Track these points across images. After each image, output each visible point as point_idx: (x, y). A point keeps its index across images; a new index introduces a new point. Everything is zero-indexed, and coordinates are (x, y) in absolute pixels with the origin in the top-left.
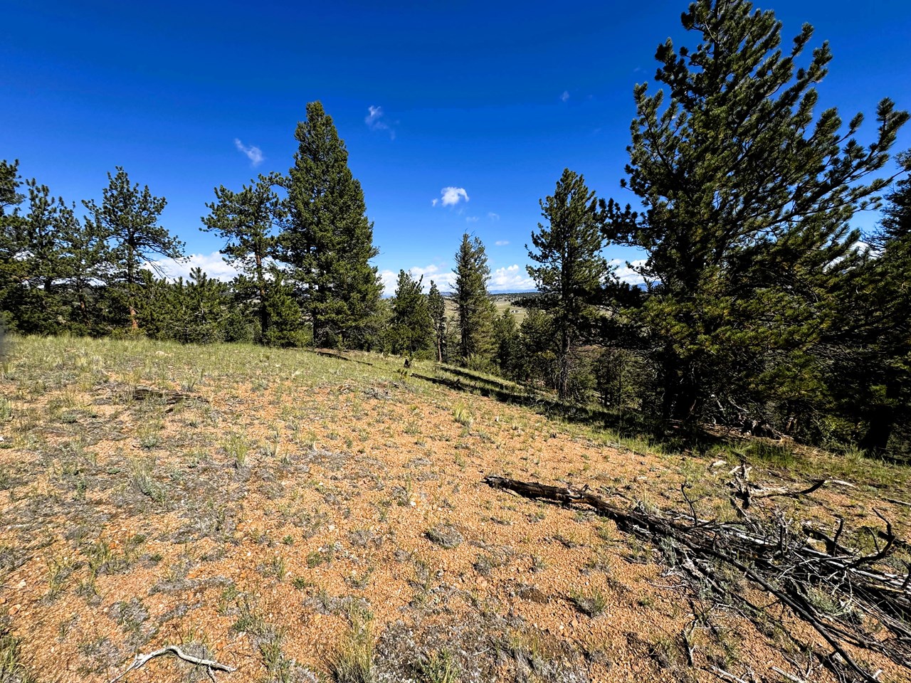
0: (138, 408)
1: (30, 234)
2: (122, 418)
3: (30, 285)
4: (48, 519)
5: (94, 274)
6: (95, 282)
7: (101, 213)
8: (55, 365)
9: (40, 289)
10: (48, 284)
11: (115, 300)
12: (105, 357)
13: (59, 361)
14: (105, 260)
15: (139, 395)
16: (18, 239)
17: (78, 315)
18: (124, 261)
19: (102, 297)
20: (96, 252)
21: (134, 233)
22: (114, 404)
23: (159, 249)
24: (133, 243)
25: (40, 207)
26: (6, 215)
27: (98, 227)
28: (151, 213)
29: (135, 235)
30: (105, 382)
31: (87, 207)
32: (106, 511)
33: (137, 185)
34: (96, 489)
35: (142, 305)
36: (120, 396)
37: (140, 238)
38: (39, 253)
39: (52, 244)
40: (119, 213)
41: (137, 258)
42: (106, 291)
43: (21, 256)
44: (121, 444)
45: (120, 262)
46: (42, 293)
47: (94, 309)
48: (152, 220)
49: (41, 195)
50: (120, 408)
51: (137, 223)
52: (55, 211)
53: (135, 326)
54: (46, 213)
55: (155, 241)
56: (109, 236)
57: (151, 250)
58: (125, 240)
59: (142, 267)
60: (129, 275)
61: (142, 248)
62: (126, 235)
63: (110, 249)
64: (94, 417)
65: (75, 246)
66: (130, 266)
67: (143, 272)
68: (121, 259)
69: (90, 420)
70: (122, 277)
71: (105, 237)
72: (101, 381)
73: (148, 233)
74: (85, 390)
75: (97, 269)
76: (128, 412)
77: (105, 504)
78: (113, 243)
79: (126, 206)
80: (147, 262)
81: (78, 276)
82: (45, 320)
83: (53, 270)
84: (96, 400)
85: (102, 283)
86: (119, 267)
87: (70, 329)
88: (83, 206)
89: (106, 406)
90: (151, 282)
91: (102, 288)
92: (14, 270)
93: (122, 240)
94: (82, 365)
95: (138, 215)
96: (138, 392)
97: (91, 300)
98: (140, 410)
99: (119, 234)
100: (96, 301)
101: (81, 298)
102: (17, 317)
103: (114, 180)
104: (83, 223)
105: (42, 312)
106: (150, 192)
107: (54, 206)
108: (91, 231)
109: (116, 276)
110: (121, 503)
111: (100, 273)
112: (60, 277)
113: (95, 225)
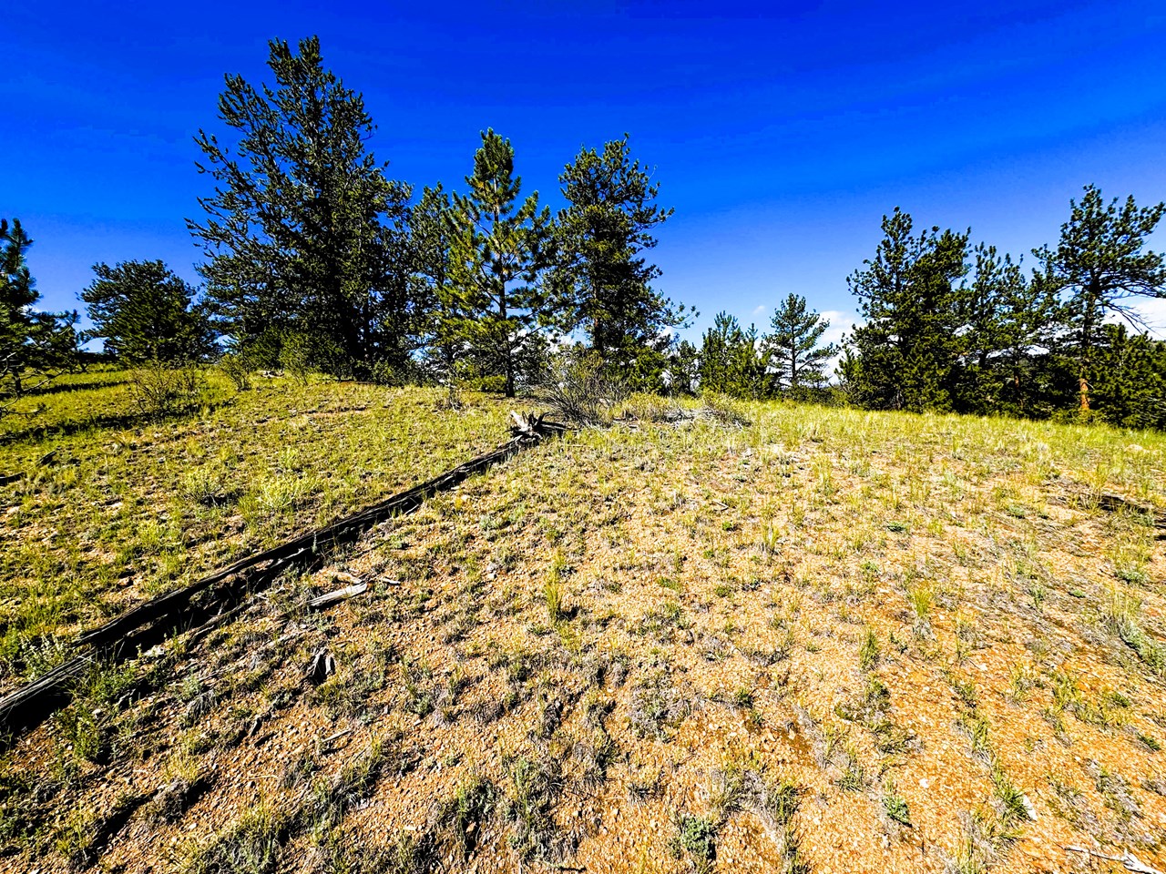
0: (1106, 520)
1: (972, 306)
2: (1080, 528)
3: (966, 361)
4: (1004, 615)
5: (1036, 341)
6: (1037, 351)
7: (1055, 259)
8: (996, 449)
9: (975, 365)
10: (983, 357)
11: (1058, 371)
12: (1053, 446)
13: (1001, 445)
14: (1052, 320)
15: (1108, 504)
16: (961, 312)
17: (1010, 393)
18: (1079, 316)
19: (1042, 368)
20: (1042, 312)
21: (1099, 274)
22: (1070, 508)
23: (1140, 289)
24: (1096, 288)
25: (985, 273)
26: (953, 290)
27: (1048, 278)
28: (1134, 235)
29: (1103, 276)
30: (1056, 477)
31: (1037, 256)
32: (1069, 639)
33: (1115, 200)
34: (1054, 606)
35: (1103, 377)
36: (1079, 499)
37: (1109, 278)
38: (979, 325)
39: (992, 311)
40: (1081, 251)
41: (1100, 309)
42: (1048, 361)
43: (961, 332)
44: (1083, 562)
45: (1073, 319)
46: (977, 369)
47: (1030, 386)
48: (1134, 245)
49: (988, 258)
50: (1080, 514)
51: (1108, 258)
52: (1000, 273)
53: (1085, 407)
54: (991, 277)
55: (1134, 277)
56: (1062, 285)
57: (1127, 292)
58: (1085, 287)
59: (1106, 321)
60: (1085, 335)
61: (1111, 293)
62: (1087, 280)
63: (1061, 304)
64: (1045, 518)
65: (1017, 310)
66: (1088, 323)
67: (1110, 328)
68: (1075, 315)
69: (1039, 520)
70: (1073, 340)
71: (1054, 290)
72: (1051, 475)
73: (1124, 268)
74: (1032, 483)
75: (1041, 334)
76: (1090, 523)
77: (1066, 628)
78: (1066, 295)
79: (1091, 239)
80: (1117, 313)
81: (1015, 344)
82: (976, 399)
83: (991, 342)
84: (1046, 498)
85: (1044, 351)
86: (1072, 326)
87: (1000, 408)
88: (1032, 256)
89: (1059, 508)
90: (1122, 341)
91: (1042, 357)
92: (955, 347)
93: (1080, 288)
94: (1026, 452)
95: (1111, 245)
96: (1106, 499)
97: (1027, 374)
98: (1109, 525)
99: (1077, 281)
100: (1034, 374)
101: (1017, 372)
102: (952, 396)
103: (1079, 206)
104: (1029, 278)
105: (974, 391)
106: (1135, 203)
107: (999, 267)
108: (1039, 284)
109: (1064, 339)
110: (1090, 639)
111: (1043, 338)
112: (997, 348)
113: (1044, 277)
